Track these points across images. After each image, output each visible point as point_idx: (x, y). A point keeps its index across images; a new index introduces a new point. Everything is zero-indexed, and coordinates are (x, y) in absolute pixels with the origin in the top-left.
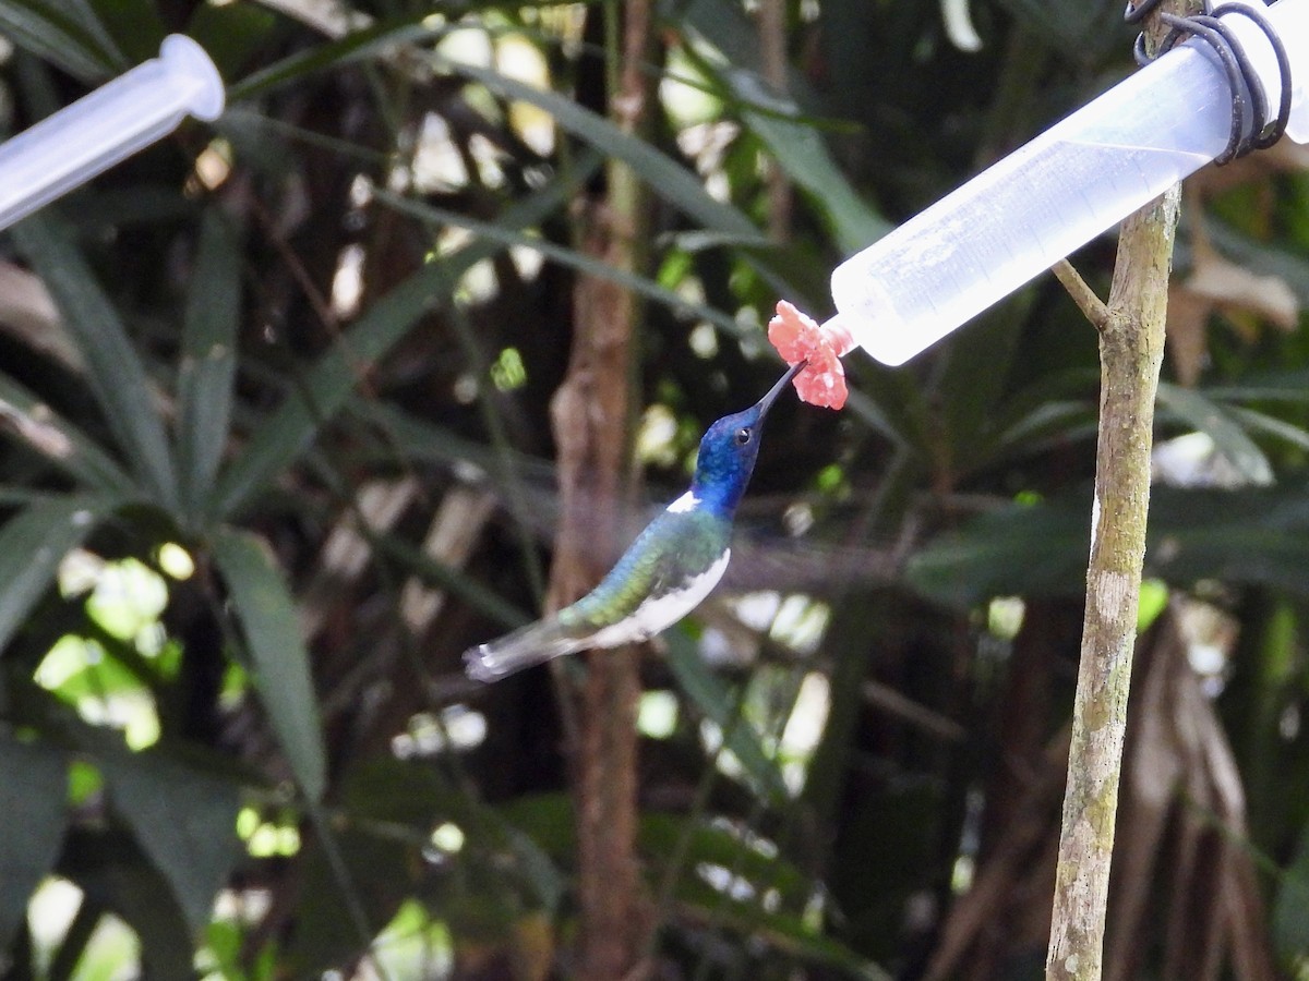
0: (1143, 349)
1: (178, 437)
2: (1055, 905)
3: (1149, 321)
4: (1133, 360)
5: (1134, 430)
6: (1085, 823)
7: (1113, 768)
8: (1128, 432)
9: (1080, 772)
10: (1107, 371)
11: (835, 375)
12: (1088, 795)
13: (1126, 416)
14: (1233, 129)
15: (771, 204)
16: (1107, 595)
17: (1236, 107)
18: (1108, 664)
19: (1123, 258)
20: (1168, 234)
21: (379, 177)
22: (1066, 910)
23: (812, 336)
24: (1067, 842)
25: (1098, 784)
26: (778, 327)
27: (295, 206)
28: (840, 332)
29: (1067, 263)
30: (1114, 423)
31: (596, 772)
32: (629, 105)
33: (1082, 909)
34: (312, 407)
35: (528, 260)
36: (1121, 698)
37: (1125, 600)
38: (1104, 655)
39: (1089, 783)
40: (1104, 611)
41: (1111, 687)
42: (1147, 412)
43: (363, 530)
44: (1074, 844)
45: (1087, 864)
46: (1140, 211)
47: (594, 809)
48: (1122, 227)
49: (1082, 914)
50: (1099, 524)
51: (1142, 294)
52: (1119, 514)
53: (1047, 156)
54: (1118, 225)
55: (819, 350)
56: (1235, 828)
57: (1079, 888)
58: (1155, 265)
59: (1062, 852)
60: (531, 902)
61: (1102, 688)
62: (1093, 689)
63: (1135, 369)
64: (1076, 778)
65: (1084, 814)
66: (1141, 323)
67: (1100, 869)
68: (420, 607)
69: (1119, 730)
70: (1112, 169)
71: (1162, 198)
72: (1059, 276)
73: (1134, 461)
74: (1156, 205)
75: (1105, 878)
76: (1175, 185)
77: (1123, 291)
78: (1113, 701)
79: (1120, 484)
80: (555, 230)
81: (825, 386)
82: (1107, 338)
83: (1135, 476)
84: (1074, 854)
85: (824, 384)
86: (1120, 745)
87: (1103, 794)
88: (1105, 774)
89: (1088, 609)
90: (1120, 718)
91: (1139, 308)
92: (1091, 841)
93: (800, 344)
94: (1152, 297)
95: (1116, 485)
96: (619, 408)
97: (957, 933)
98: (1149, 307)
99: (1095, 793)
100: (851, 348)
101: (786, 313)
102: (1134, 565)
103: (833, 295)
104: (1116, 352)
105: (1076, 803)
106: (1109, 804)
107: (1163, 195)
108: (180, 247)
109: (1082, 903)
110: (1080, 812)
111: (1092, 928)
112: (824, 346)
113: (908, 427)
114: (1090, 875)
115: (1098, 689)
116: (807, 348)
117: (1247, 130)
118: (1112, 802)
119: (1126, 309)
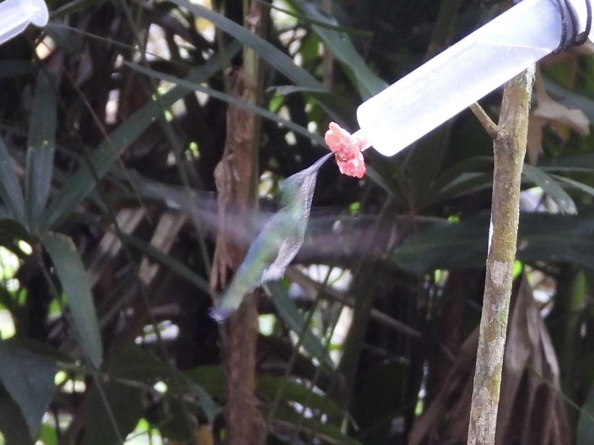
0: (516, 147)
1: (27, 186)
2: (469, 430)
3: (518, 133)
4: (511, 153)
5: (511, 189)
6: (485, 388)
7: (499, 360)
8: (508, 190)
9: (482, 363)
10: (497, 159)
11: (359, 161)
12: (486, 374)
13: (507, 182)
14: (562, 36)
15: (325, 70)
16: (497, 273)
17: (564, 25)
18: (497, 307)
19: (506, 102)
20: (529, 89)
21: (128, 56)
22: (475, 433)
23: (348, 141)
24: (475, 398)
25: (491, 369)
26: (330, 136)
27: (86, 69)
28: (362, 139)
29: (478, 104)
30: (501, 185)
31: (236, 356)
32: (254, 20)
33: (483, 432)
34: (94, 173)
35: (203, 97)
36: (503, 325)
37: (506, 275)
38: (495, 303)
39: (487, 368)
40: (495, 281)
41: (498, 319)
42: (518, 179)
43: (119, 234)
44: (480, 399)
45: (486, 409)
46: (515, 78)
47: (234, 374)
48: (506, 85)
49: (484, 435)
50: (493, 237)
51: (515, 120)
52: (503, 231)
53: (468, 50)
54: (504, 84)
55: (351, 147)
56: (556, 385)
57: (482, 422)
58: (522, 105)
59: (473, 404)
60: (203, 420)
61: (494, 320)
62: (489, 320)
63: (511, 158)
64: (480, 366)
65: (484, 384)
66: (515, 135)
67: (492, 412)
68: (148, 272)
69: (502, 341)
70: (501, 56)
71: (526, 71)
72: (473, 110)
73: (511, 205)
74: (522, 75)
75: (495, 416)
76: (532, 64)
77: (506, 118)
78: (500, 326)
79: (504, 216)
80: (216, 83)
81: (354, 166)
82: (497, 142)
83: (511, 212)
84: (480, 404)
85: (353, 165)
86: (502, 349)
87: (494, 374)
88: (495, 364)
89: (487, 280)
90: (503, 335)
91: (514, 127)
92: (488, 398)
93: (341, 145)
94: (520, 122)
95: (502, 217)
96: (248, 173)
97: (416, 436)
98: (519, 126)
99: (490, 373)
100: (367, 147)
101: (334, 129)
102: (510, 258)
103: (358, 119)
104: (502, 149)
105: (480, 378)
106: (498, 379)
107: (527, 69)
108: (27, 89)
109: (483, 429)
110: (482, 383)
111: (488, 442)
112: (354, 145)
113: (394, 184)
114: (488, 415)
115: (492, 321)
116: (345, 147)
117: (569, 37)
118: (499, 378)
119: (507, 127)
